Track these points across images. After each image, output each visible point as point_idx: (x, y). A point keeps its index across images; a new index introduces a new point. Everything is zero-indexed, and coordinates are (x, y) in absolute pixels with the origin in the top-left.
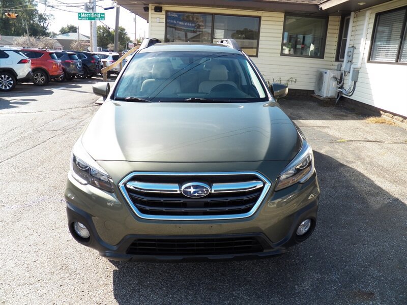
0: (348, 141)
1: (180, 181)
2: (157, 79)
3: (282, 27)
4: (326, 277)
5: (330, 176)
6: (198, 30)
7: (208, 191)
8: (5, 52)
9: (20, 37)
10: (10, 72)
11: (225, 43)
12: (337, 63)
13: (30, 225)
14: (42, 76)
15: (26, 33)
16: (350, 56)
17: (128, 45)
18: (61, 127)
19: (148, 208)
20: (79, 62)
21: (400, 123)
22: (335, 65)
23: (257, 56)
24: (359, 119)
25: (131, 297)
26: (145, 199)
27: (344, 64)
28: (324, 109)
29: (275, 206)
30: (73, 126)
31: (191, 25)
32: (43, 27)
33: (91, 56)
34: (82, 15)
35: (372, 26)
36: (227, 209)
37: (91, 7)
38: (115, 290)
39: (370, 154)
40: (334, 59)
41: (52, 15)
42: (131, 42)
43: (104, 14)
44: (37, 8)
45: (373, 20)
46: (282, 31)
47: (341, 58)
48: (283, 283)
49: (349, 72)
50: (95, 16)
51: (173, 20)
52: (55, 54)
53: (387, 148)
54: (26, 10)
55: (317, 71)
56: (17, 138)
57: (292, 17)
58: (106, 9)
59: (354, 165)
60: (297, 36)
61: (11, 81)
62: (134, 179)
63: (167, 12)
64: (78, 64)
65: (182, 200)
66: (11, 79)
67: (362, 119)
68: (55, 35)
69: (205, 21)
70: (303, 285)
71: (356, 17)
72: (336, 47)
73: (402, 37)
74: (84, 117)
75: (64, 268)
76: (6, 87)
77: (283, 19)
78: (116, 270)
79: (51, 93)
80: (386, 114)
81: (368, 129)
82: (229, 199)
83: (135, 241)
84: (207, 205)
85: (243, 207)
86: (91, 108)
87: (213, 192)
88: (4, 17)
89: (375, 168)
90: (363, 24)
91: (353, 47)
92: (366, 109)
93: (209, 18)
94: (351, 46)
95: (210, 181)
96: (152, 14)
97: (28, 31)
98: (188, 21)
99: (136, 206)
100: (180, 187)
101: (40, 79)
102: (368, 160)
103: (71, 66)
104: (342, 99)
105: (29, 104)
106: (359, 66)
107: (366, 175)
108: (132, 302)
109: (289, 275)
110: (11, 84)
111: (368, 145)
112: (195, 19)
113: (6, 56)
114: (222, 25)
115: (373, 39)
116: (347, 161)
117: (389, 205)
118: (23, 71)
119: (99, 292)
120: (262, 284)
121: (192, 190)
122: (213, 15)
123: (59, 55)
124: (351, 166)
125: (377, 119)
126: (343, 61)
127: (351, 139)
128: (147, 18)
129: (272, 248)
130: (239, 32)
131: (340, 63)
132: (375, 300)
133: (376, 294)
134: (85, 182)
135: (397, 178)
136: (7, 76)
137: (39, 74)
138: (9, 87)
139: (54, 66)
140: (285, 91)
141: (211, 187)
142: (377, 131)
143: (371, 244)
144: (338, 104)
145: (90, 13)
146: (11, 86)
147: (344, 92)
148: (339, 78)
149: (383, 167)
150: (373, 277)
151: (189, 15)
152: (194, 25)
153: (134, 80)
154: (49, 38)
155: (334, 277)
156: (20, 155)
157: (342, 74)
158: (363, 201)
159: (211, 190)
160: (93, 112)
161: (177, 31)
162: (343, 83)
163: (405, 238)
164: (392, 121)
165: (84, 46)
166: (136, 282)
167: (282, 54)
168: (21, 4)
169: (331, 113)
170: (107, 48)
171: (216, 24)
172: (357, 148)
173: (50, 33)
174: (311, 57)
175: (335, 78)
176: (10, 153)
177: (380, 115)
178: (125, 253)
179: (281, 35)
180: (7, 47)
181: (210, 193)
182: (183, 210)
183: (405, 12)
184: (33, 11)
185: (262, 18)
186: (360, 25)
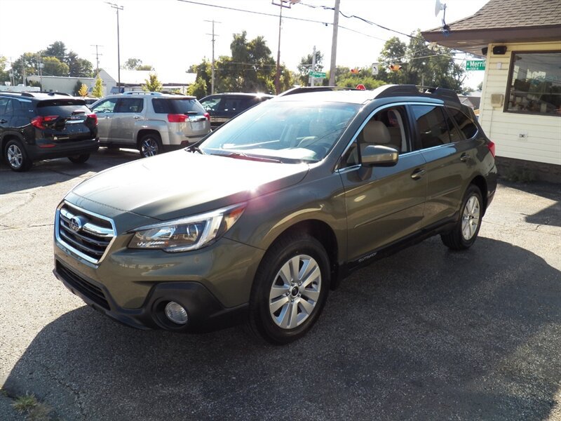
32: (457, 81)
34: (471, 65)
36: (89, 250)
44: (454, 57)
54: (440, 61)
63: (514, 53)
68: (470, 91)
85: (97, 253)
121: (72, 223)
173: (465, 89)
184: (448, 61)
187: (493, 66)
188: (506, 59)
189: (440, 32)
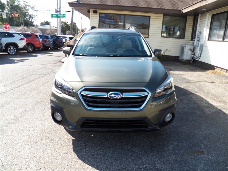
0: (196, 82)
1: (107, 91)
2: (95, 47)
3: (162, 22)
4: (180, 144)
5: (185, 98)
6: (116, 24)
7: (121, 96)
8: (13, 34)
9: (19, 27)
10: (15, 45)
11: (130, 29)
12: (191, 42)
13: (29, 118)
14: (31, 47)
15: (22, 25)
16: (198, 38)
17: (77, 32)
18: (43, 73)
19: (92, 104)
20: (51, 40)
21: (225, 73)
22: (190, 43)
23: (148, 37)
24: (203, 71)
25: (81, 151)
26: (90, 100)
27: (195, 42)
28: (184, 66)
29: (154, 106)
30: (49, 73)
31: (112, 21)
32: (31, 22)
33: (58, 37)
34: (53, 15)
35: (210, 21)
36: (130, 105)
37: (58, 11)
38: (73, 148)
39: (207, 88)
40: (190, 39)
41: (36, 15)
42: (79, 30)
43: (65, 15)
44: (28, 11)
45: (210, 19)
46: (162, 24)
47: (194, 39)
48: (158, 147)
49: (198, 46)
50: (60, 16)
51: (103, 18)
52: (38, 36)
53: (217, 86)
54: (23, 13)
55: (181, 46)
56: (20, 78)
57: (167, 17)
58: (66, 12)
59: (199, 93)
60: (170, 27)
61: (15, 49)
62: (85, 90)
63: (100, 13)
64: (51, 41)
65: (108, 101)
66: (15, 48)
67: (205, 71)
68: (37, 26)
69: (120, 19)
70: (168, 147)
71: (202, 17)
72: (191, 33)
73: (225, 27)
74: (55, 68)
75: (47, 138)
76: (12, 53)
77: (162, 18)
78: (74, 139)
79: (37, 56)
80: (218, 68)
81: (207, 76)
82: (131, 100)
83: (85, 121)
84: (120, 103)
85: (138, 105)
86: (58, 64)
87: (123, 97)
88: (11, 16)
89: (210, 95)
90: (205, 21)
91: (200, 33)
92: (207, 66)
93: (122, 17)
94: (199, 32)
95: (122, 91)
96: (92, 14)
97: (23, 24)
98: (111, 19)
99: (86, 103)
100: (107, 94)
101: (31, 49)
102: (206, 91)
103: (47, 42)
104: (194, 61)
105: (25, 62)
106: (203, 43)
107: (204, 98)
108: (82, 153)
109: (161, 143)
110: (15, 51)
111: (207, 84)
112: (115, 18)
113: (13, 36)
114: (130, 21)
115: (211, 29)
116: (195, 92)
117: (215, 113)
118: (22, 44)
119: (66, 148)
120: (148, 146)
121: (113, 95)
122: (125, 15)
123: (41, 36)
124: (197, 94)
125: (213, 71)
126: (195, 41)
127: (198, 81)
128: (89, 17)
129: (152, 126)
130: (139, 25)
131: (193, 41)
132: (204, 154)
133: (205, 152)
134: (61, 92)
135: (221, 100)
136: (13, 47)
137: (30, 46)
138: (14, 53)
139: (38, 42)
140: (161, 52)
141: (122, 94)
142: (212, 77)
143: (205, 130)
144: (192, 63)
145: (57, 14)
146: (15, 52)
147: (195, 57)
148: (193, 49)
149: (214, 95)
150: (204, 145)
151: (111, 16)
152: (114, 21)
153: (83, 47)
154: (34, 28)
155: (184, 144)
156: (22, 86)
157: (194, 48)
158: (202, 110)
159: (122, 96)
160: (59, 66)
161: (105, 24)
162: (195, 52)
163: (223, 127)
164: (221, 72)
165: (53, 32)
166: (84, 144)
167: (162, 37)
168: (20, 9)
169: (188, 68)
170: (66, 33)
171: (126, 20)
172: (201, 85)
173: (35, 25)
174: (178, 38)
175: (191, 49)
176: (17, 85)
177: (214, 69)
178: (79, 127)
179: (161, 26)
180: (14, 32)
181: (122, 97)
182: (109, 105)
183: (227, 14)
184: (26, 13)
185: (151, 17)
186: (204, 21)
187: (93, 18)
188: (97, 16)
189: (75, 3)
